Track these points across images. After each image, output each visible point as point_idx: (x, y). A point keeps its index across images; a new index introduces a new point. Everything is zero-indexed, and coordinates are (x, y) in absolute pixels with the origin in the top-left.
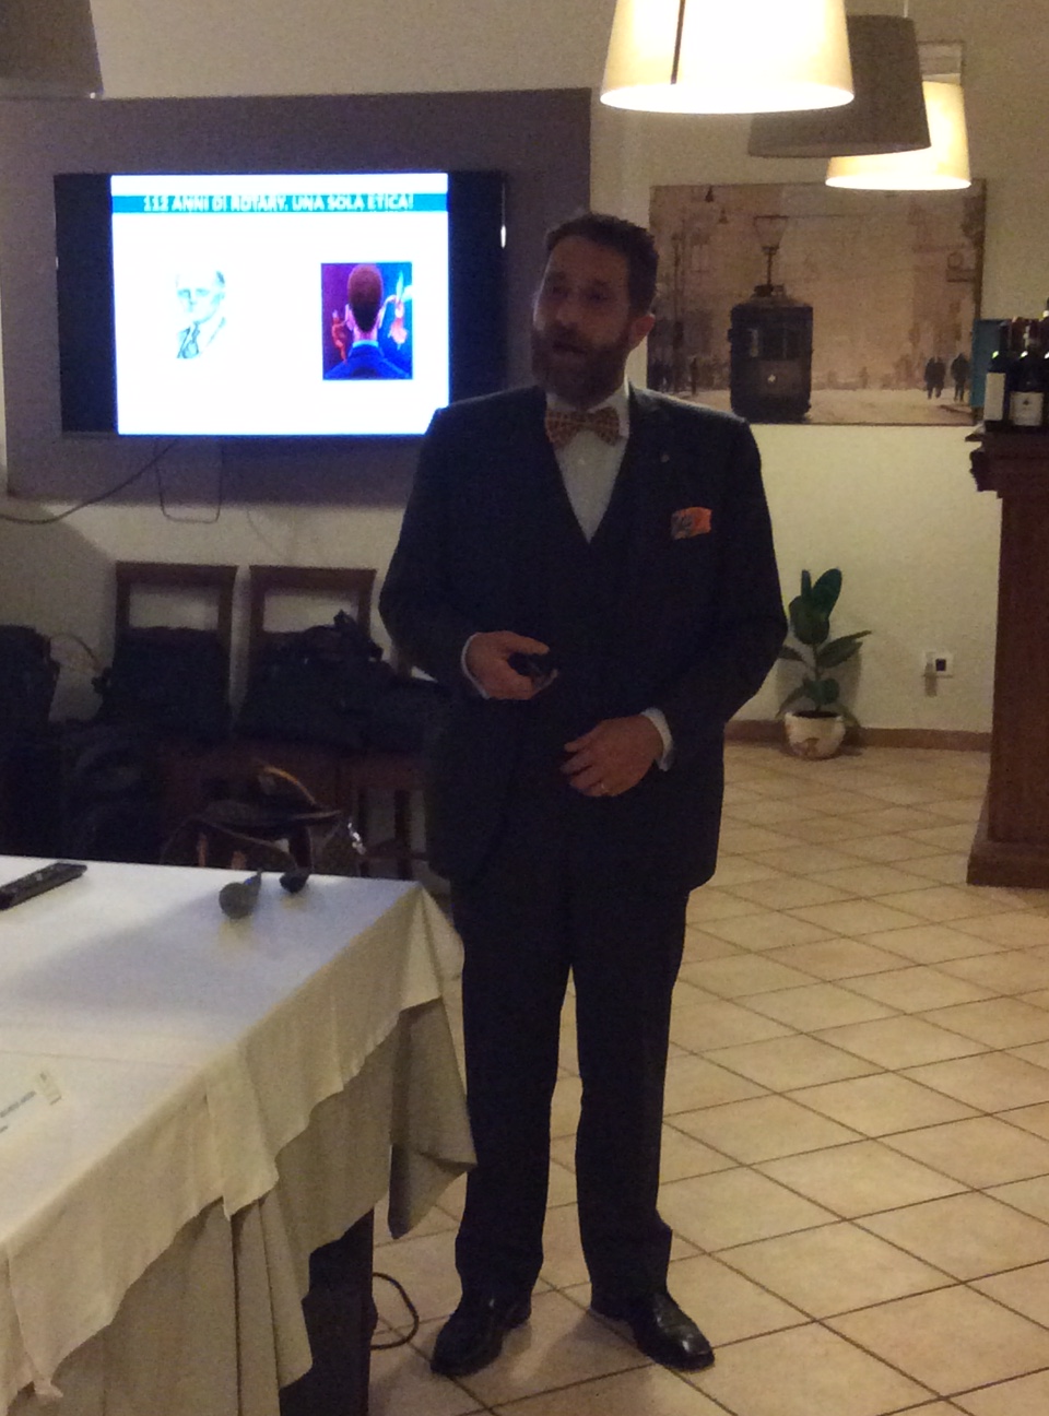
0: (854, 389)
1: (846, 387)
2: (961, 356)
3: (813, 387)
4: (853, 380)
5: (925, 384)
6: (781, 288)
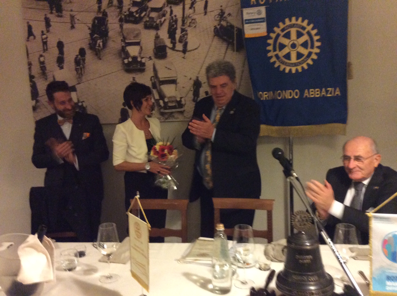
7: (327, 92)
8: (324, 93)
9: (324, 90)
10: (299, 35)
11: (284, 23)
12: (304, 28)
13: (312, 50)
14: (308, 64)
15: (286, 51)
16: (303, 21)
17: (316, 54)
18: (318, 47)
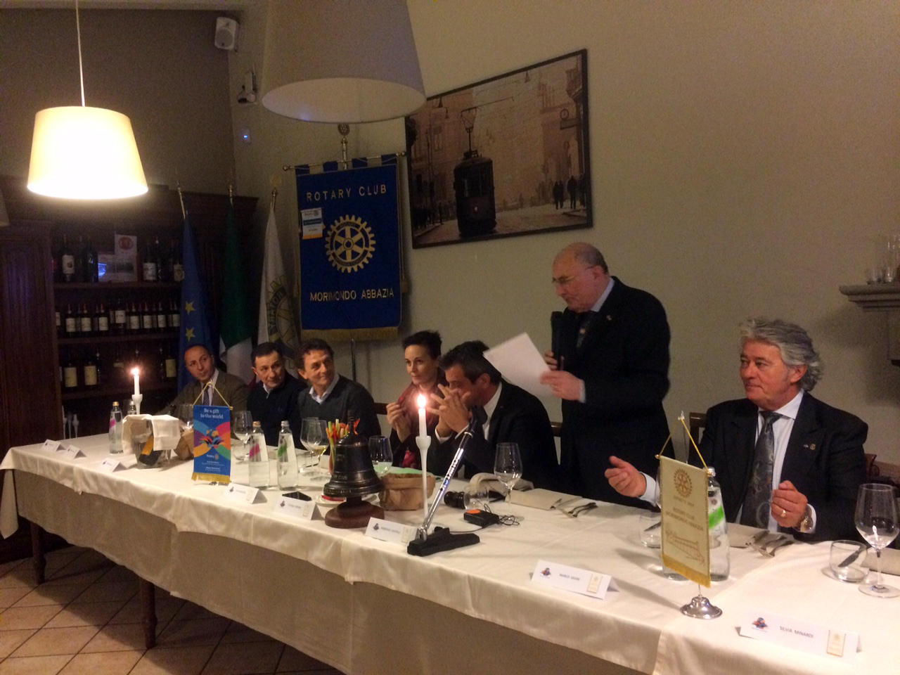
0: (517, 209)
1: (513, 208)
2: (572, 177)
3: (496, 211)
4: (516, 203)
5: (552, 200)
6: (476, 151)
7: (382, 292)
8: (379, 294)
9: (379, 290)
10: (354, 233)
11: (339, 221)
12: (358, 226)
13: (366, 249)
14: (364, 263)
15: (341, 250)
16: (356, 219)
17: (371, 252)
18: (372, 246)
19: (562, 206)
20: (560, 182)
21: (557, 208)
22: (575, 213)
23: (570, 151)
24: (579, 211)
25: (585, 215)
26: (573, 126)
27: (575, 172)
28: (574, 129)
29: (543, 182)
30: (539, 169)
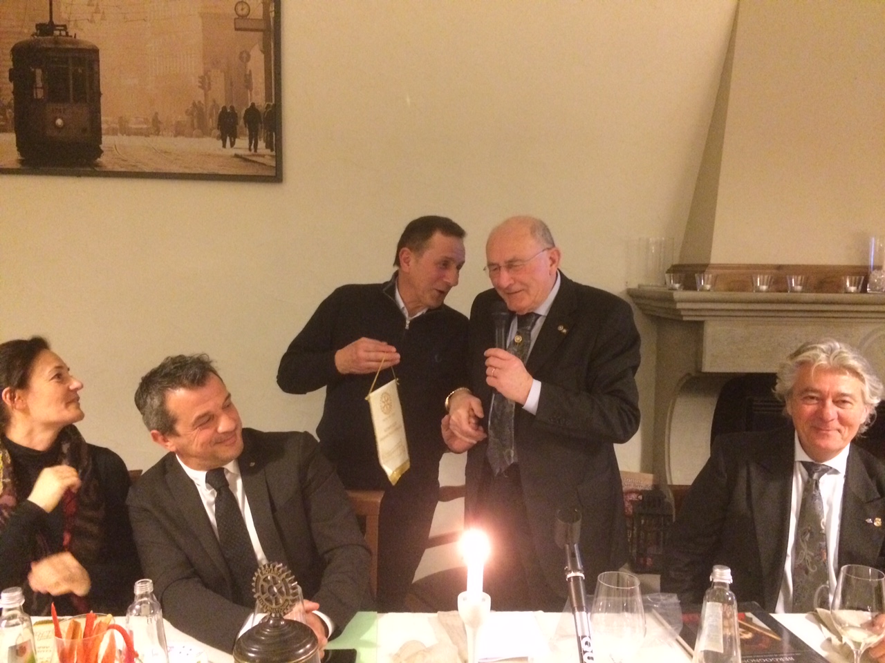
0: (147, 136)
1: (138, 133)
2: (253, 105)
3: (103, 132)
4: (145, 126)
5: (218, 133)
6: (65, 27)
19: (232, 144)
20: (232, 108)
21: (224, 146)
22: (254, 159)
23: (250, 65)
24: (263, 156)
25: (273, 164)
26: (257, 30)
27: (258, 97)
28: (259, 35)
29: (200, 102)
30: (195, 82)
